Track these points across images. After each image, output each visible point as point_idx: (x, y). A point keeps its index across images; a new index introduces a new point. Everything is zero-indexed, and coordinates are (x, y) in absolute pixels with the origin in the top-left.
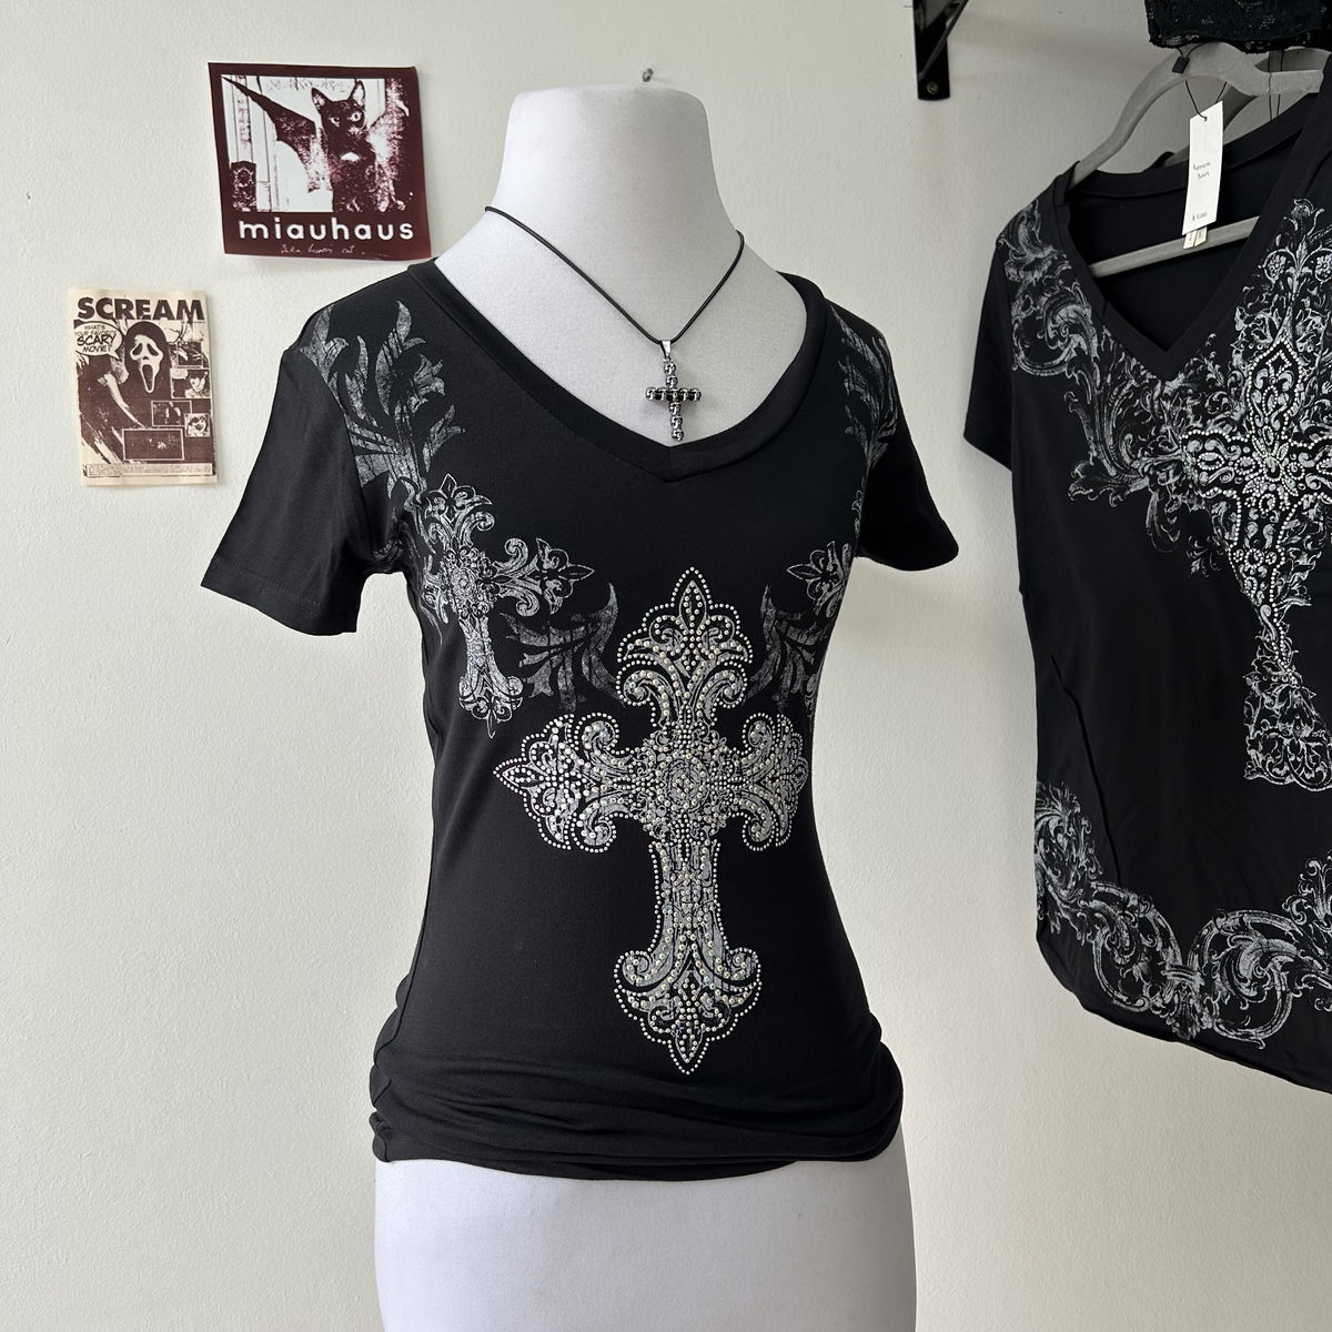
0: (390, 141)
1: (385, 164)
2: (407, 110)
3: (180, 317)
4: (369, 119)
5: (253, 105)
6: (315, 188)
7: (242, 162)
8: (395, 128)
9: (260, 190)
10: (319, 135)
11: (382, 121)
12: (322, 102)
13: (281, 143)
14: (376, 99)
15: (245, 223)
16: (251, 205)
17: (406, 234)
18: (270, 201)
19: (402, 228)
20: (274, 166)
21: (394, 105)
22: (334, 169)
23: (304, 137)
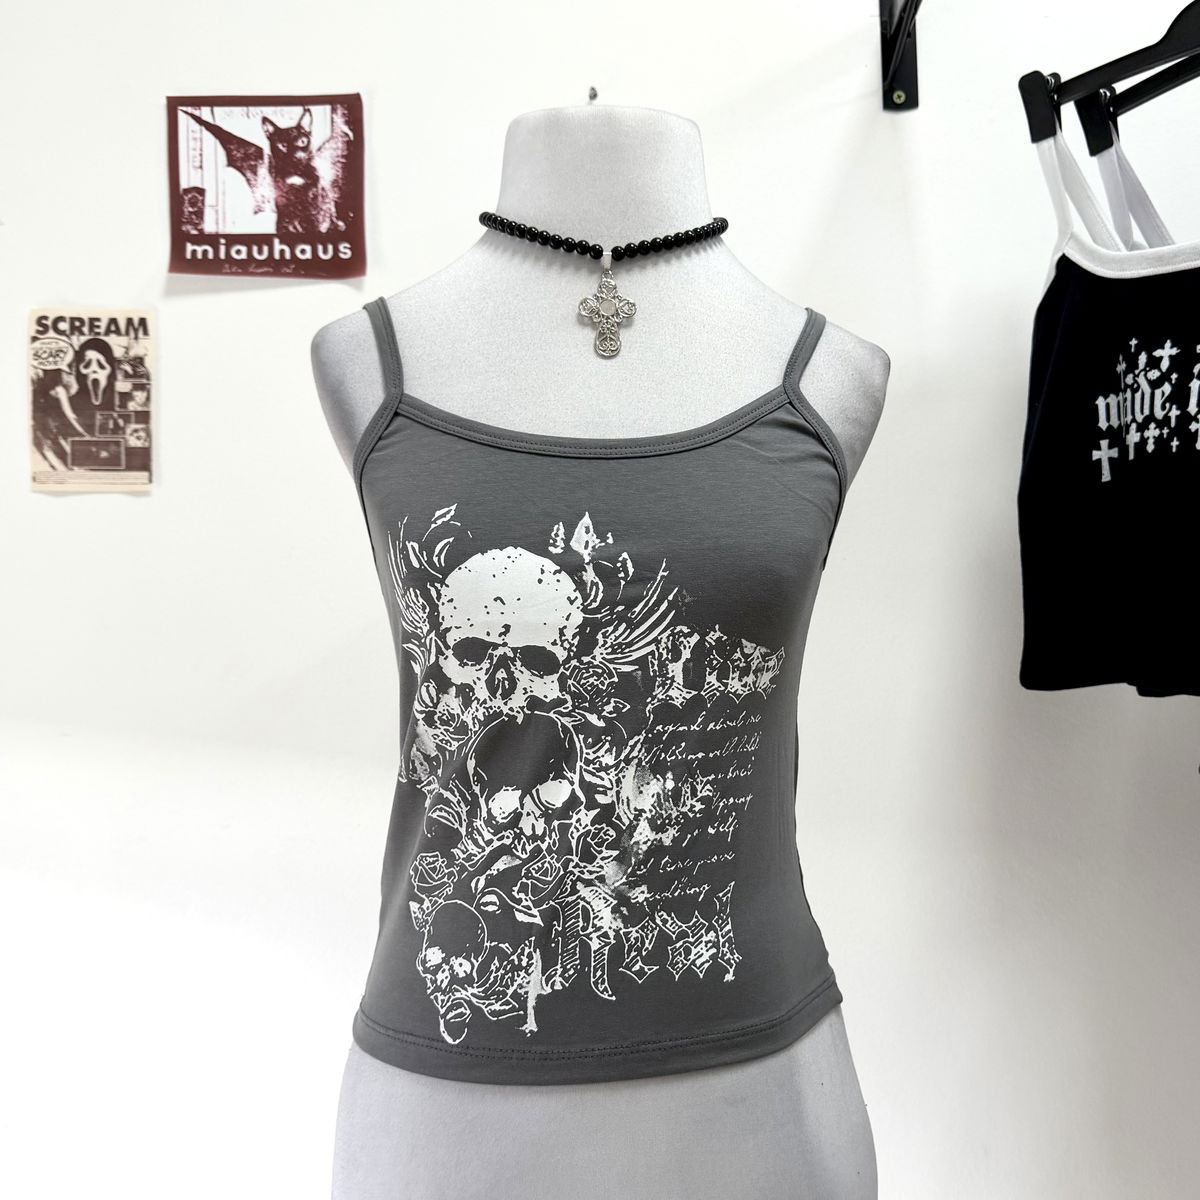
0: (334, 164)
3: (128, 334)
4: (314, 145)
6: (260, 211)
7: (193, 188)
9: (209, 214)
10: (266, 160)
11: (327, 145)
12: (271, 129)
14: (323, 126)
15: (193, 243)
16: (199, 228)
17: (345, 253)
18: (217, 223)
19: (341, 247)
20: (222, 191)
21: (338, 131)
22: (280, 193)
23: (253, 163)
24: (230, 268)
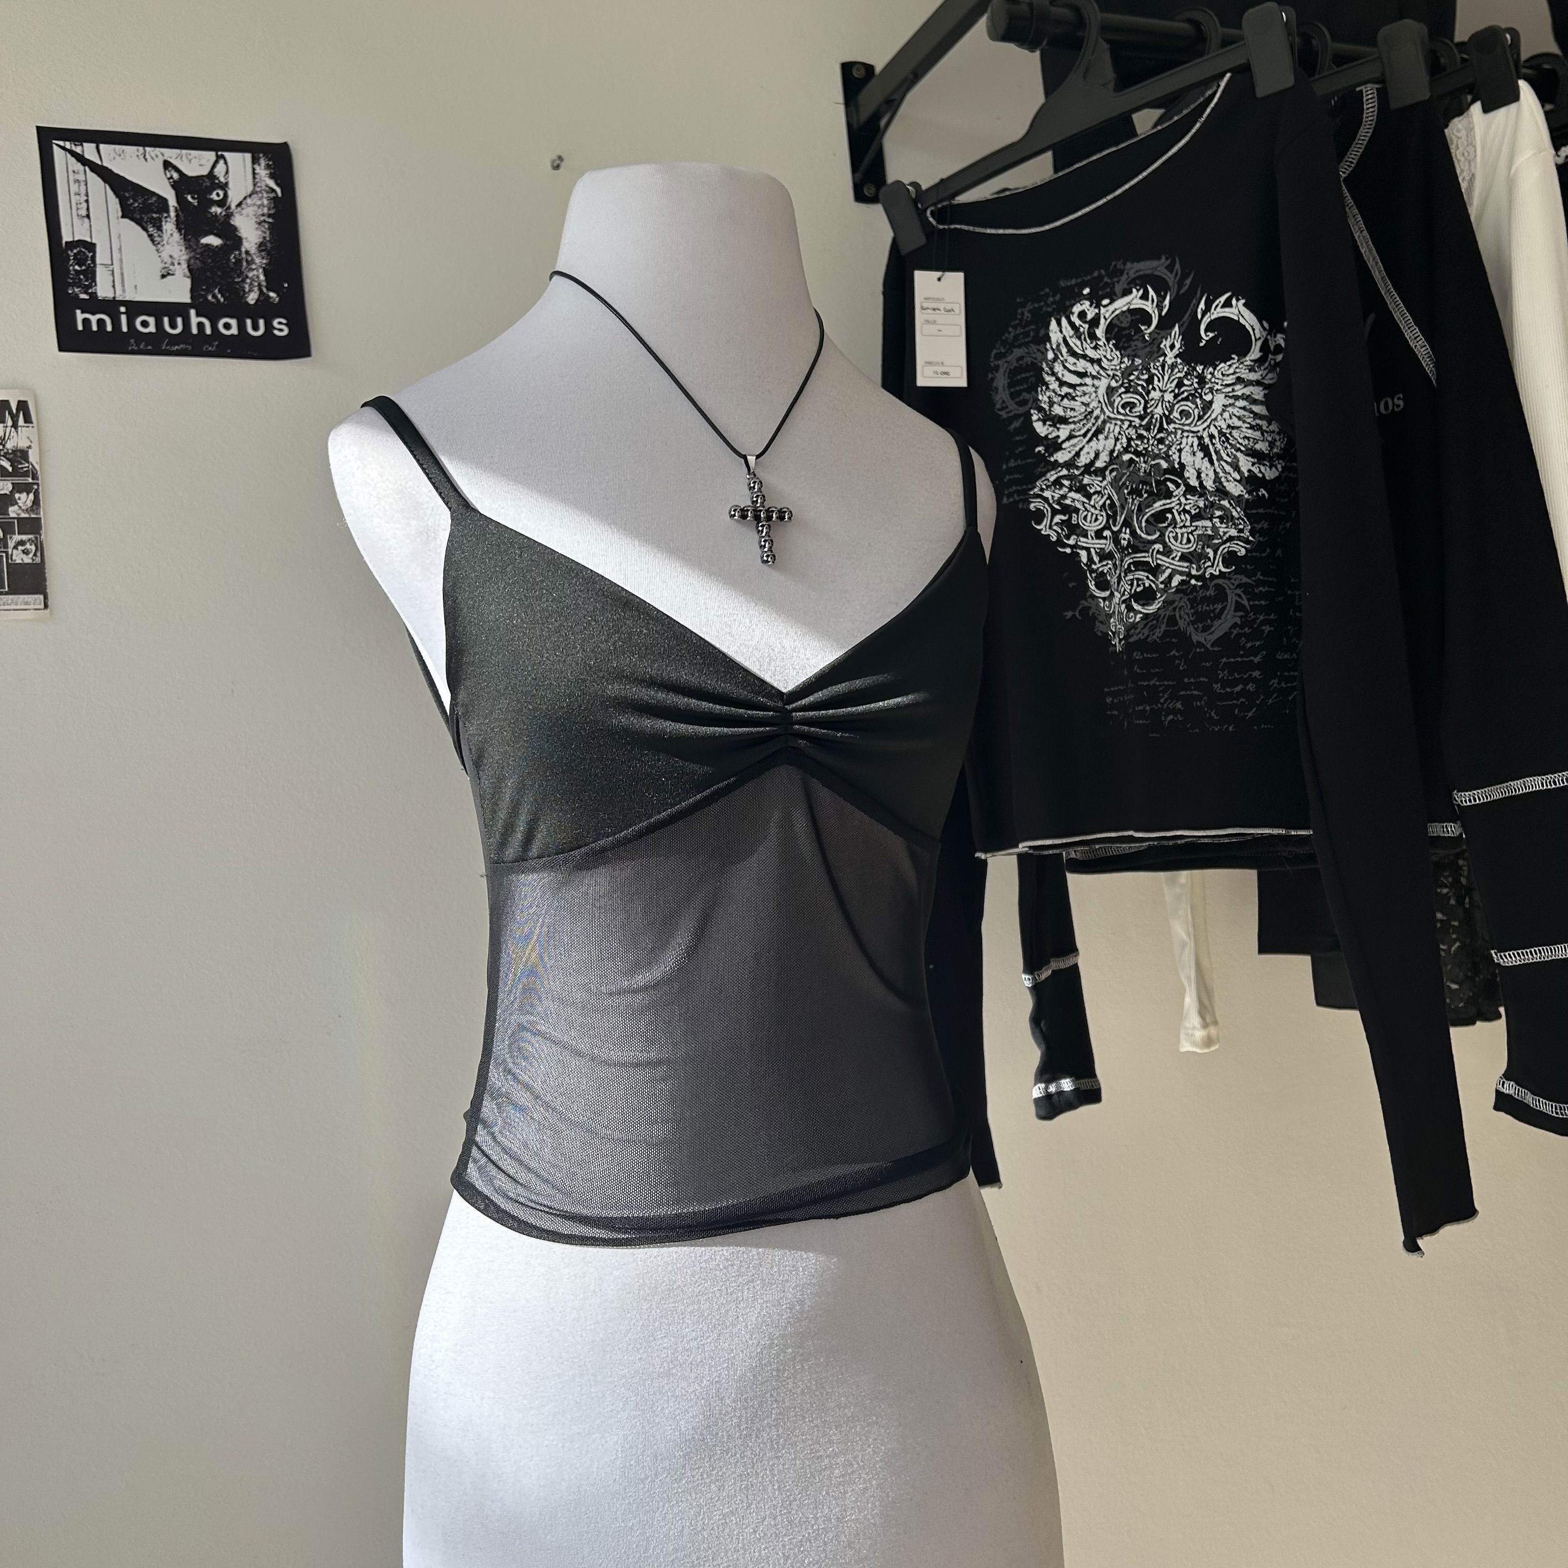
0: (260, 224)
1: (253, 250)
2: (278, 190)
3: (2, 419)
4: (234, 197)
5: (93, 178)
6: (169, 274)
7: (79, 241)
8: (265, 210)
9: (102, 275)
10: (173, 214)
11: (249, 201)
12: (176, 176)
13: (127, 221)
14: (241, 175)
15: (82, 312)
16: (90, 291)
17: (281, 330)
18: (114, 286)
19: (275, 323)
20: (119, 247)
21: (263, 184)
22: (192, 254)
23: (155, 215)
24: (137, 345)
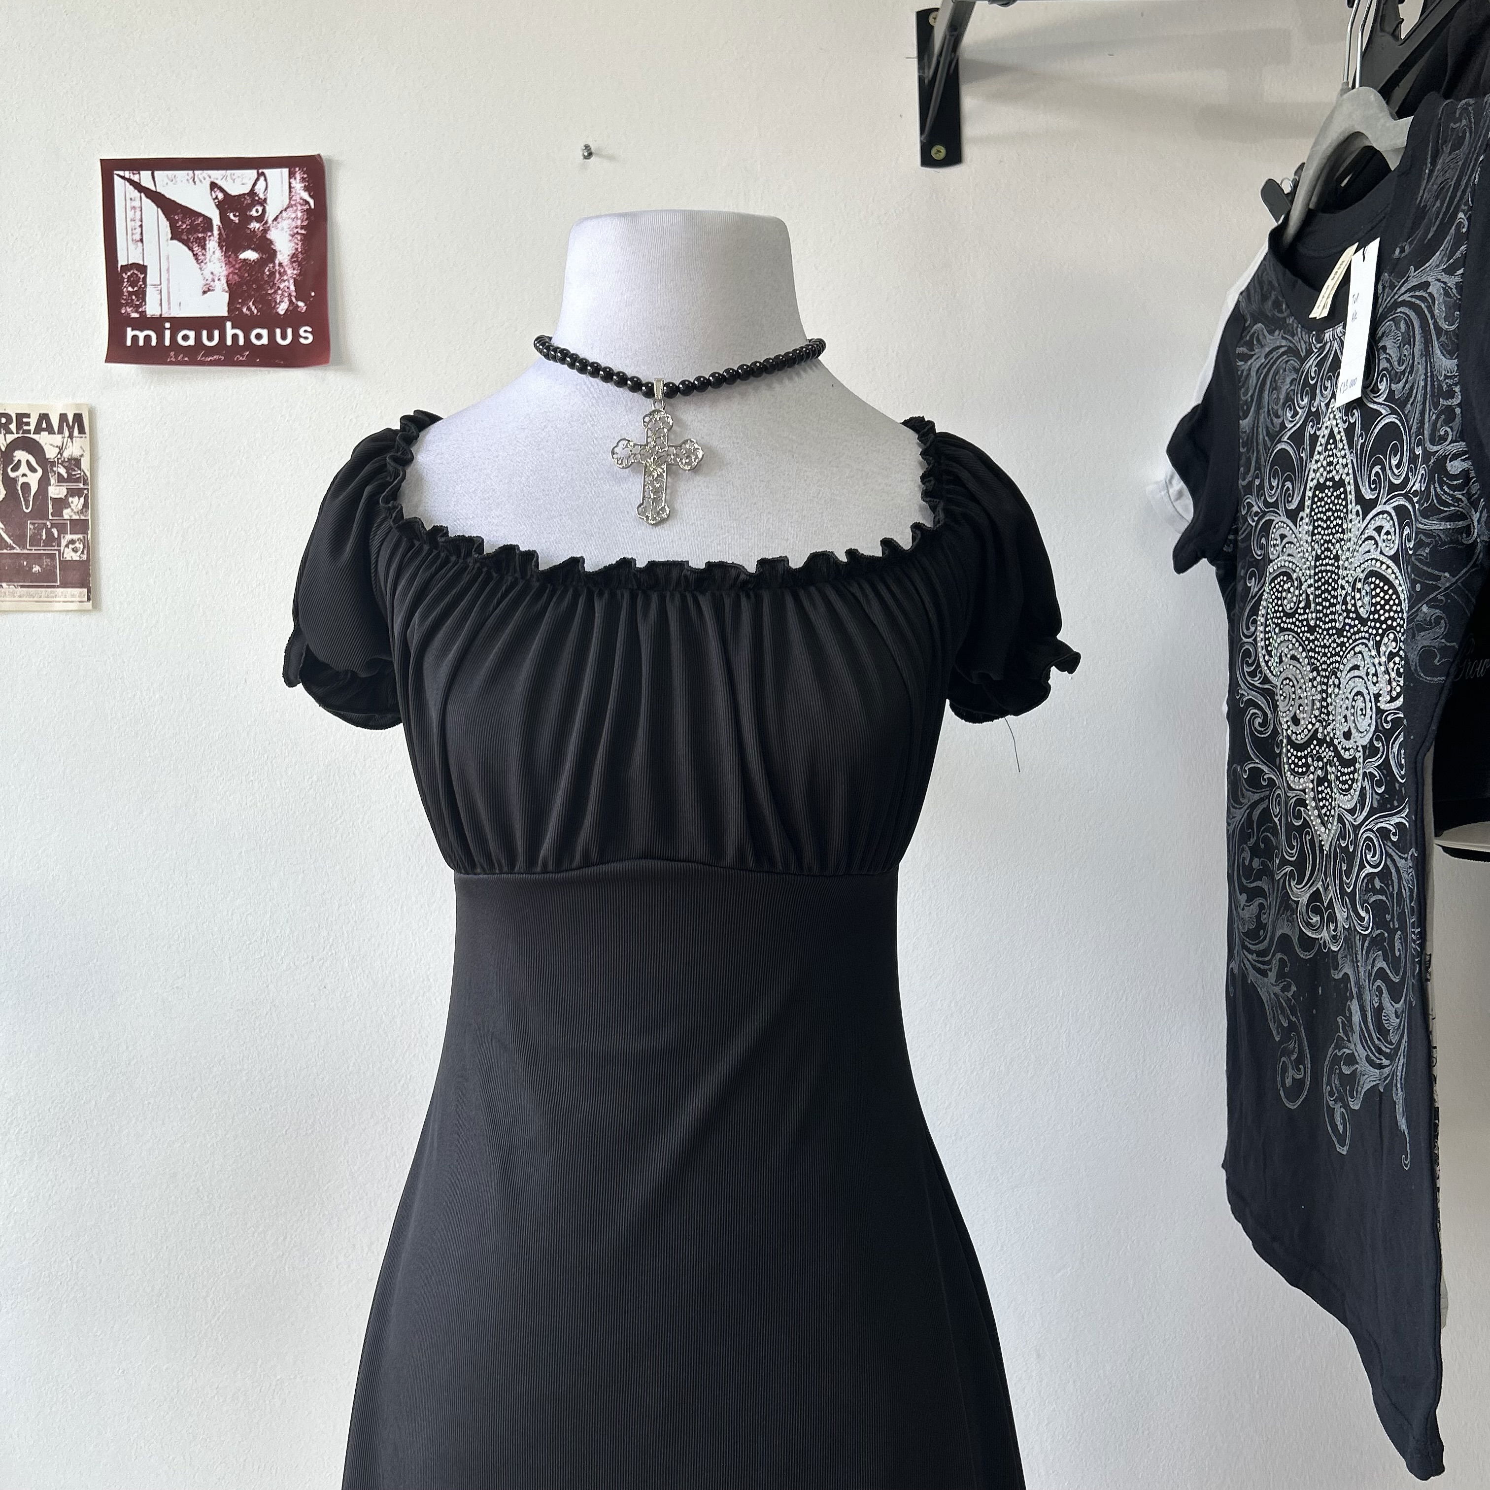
3: (61, 431)
7: (133, 264)
9: (151, 294)
14: (280, 190)
15: (132, 330)
16: (140, 310)
17: (306, 338)
18: (161, 304)
19: (301, 331)
20: (166, 267)
21: (298, 197)
22: (232, 269)
23: (200, 235)
24: (176, 357)
